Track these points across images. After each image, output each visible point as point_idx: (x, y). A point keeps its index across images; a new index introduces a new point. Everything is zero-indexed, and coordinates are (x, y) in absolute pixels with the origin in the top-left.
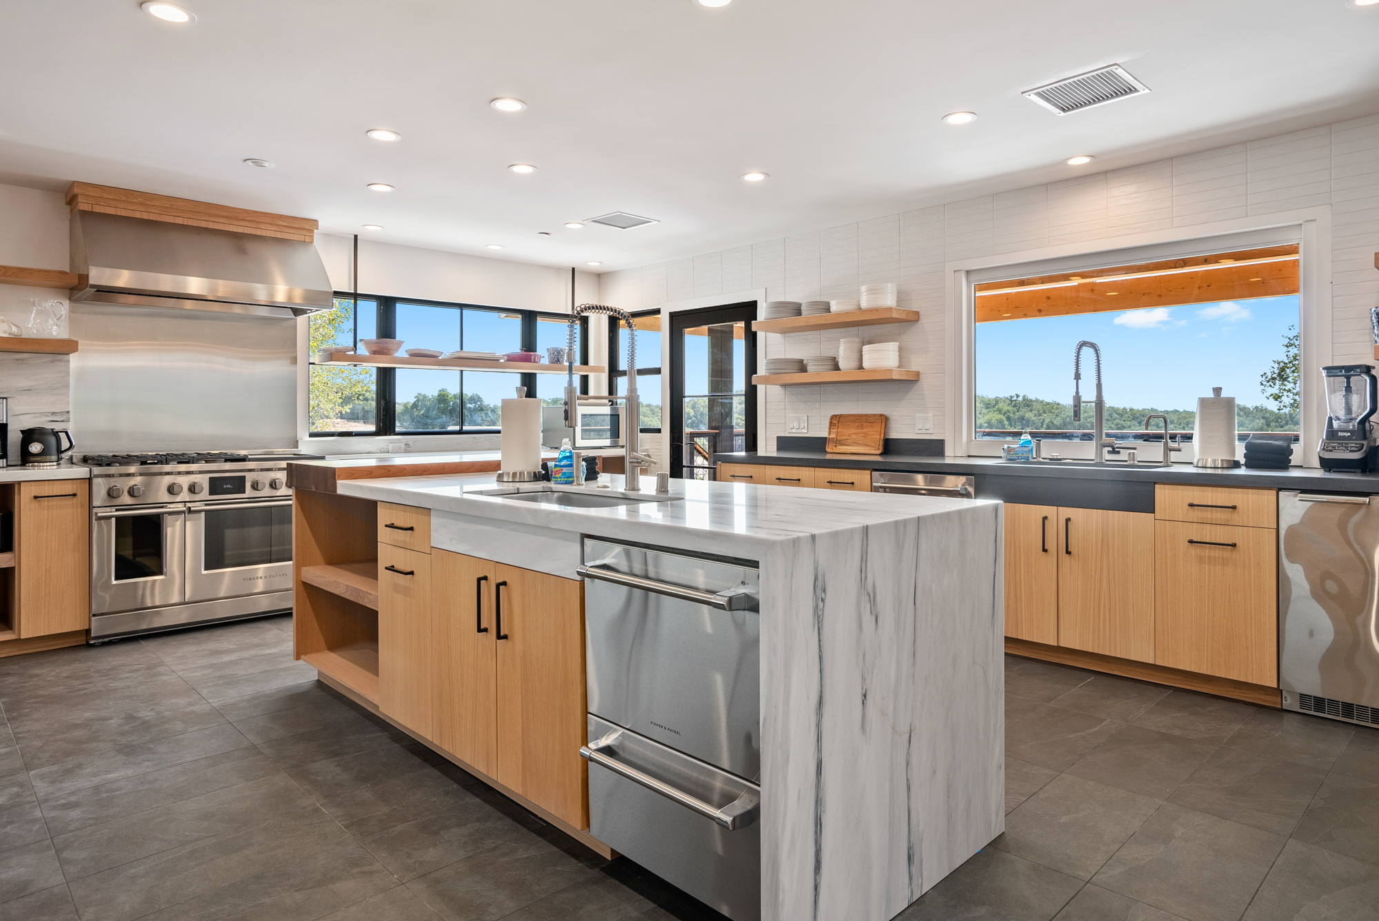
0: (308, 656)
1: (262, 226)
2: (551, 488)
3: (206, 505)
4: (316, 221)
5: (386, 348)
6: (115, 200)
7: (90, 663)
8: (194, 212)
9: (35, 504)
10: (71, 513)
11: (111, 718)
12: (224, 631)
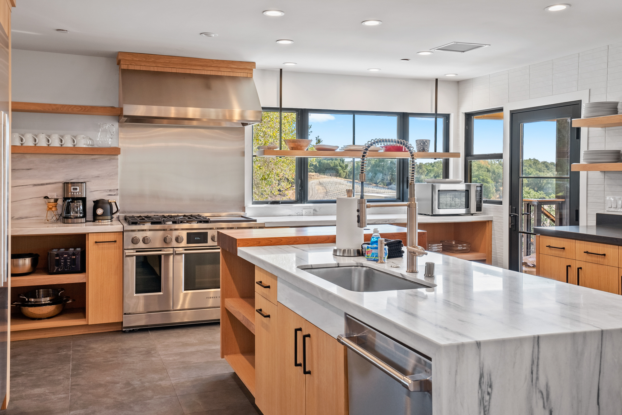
0: (228, 356)
1: (222, 69)
2: (362, 264)
3: (185, 250)
4: (254, 63)
5: (299, 145)
6: (140, 61)
7: (120, 344)
8: (182, 64)
9: (96, 246)
10: (112, 252)
11: (118, 383)
12: (195, 330)
